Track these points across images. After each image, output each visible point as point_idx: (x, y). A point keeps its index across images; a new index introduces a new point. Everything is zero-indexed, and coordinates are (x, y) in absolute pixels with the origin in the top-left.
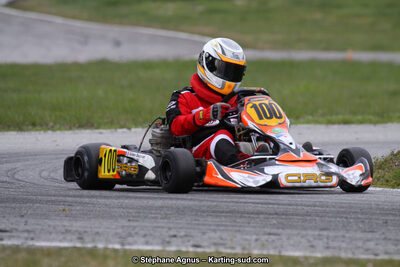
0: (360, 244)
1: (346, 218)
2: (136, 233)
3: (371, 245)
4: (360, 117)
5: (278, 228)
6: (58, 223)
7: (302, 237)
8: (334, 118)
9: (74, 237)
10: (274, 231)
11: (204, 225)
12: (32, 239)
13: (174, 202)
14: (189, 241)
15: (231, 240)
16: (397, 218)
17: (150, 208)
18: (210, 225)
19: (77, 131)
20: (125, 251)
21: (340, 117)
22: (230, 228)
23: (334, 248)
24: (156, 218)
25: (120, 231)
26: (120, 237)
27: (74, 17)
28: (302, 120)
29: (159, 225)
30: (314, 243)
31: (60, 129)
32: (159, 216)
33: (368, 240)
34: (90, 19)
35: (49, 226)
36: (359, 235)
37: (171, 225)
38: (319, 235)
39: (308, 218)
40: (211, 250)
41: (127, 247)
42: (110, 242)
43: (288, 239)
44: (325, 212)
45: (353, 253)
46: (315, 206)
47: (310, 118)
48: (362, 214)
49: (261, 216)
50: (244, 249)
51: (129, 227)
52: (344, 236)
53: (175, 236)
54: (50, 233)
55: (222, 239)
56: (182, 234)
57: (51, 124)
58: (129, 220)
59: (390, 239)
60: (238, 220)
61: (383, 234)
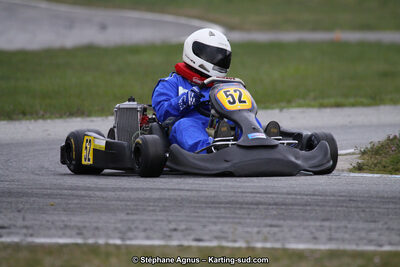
0: (363, 234)
1: (347, 207)
2: (136, 228)
3: (374, 235)
4: (352, 100)
5: (279, 219)
6: (56, 218)
7: (304, 228)
8: (326, 101)
9: (74, 233)
10: (275, 222)
11: (204, 217)
12: (31, 235)
13: (171, 193)
14: (189, 235)
15: (233, 233)
16: (398, 206)
17: (147, 200)
18: (210, 217)
19: (68, 120)
20: (127, 247)
21: (332, 101)
22: (231, 220)
23: (337, 239)
24: (154, 211)
25: (119, 225)
26: (120, 232)
28: (294, 104)
29: (160, 218)
30: (317, 234)
31: (50, 118)
32: (158, 209)
33: (372, 230)
35: (48, 221)
36: (361, 225)
37: (171, 218)
38: (321, 226)
39: (308, 208)
40: (214, 244)
41: (128, 242)
42: (108, 236)
45: (357, 245)
46: (314, 195)
47: (301, 102)
48: (362, 202)
49: (261, 207)
50: (248, 242)
51: (127, 220)
52: (346, 227)
53: (175, 230)
54: (49, 229)
55: (223, 232)
56: (183, 227)
57: (42, 113)
58: (128, 214)
59: (393, 229)
60: (238, 212)
61: (386, 223)
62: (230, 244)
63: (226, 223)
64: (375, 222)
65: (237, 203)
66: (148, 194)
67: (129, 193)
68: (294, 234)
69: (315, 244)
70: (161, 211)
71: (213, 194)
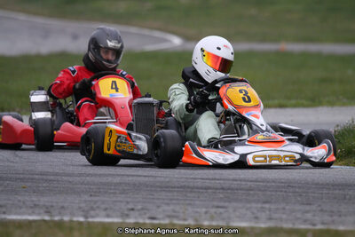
0: (299, 215)
1: (285, 192)
2: (98, 207)
3: (309, 216)
4: (293, 102)
5: (225, 202)
6: (27, 198)
7: (247, 209)
9: (42, 211)
10: (222, 204)
11: (158, 199)
12: (4, 213)
13: (130, 178)
14: (145, 214)
15: (184, 212)
16: (331, 192)
17: (109, 184)
18: (164, 199)
20: (89, 223)
21: (276, 102)
22: (182, 202)
23: (276, 219)
24: (115, 193)
25: (82, 205)
26: (83, 211)
27: (36, 14)
29: (119, 199)
30: (259, 215)
32: (118, 192)
33: (307, 212)
34: (51, 16)
35: (19, 201)
36: (298, 207)
37: (129, 200)
38: (262, 208)
39: (252, 192)
40: (166, 221)
41: (90, 220)
42: (73, 214)
43: (235, 211)
44: (266, 186)
45: (294, 224)
46: (257, 181)
48: (299, 187)
49: (210, 191)
50: (196, 220)
51: (91, 201)
52: (284, 209)
53: (133, 209)
54: (21, 208)
55: (174, 211)
56: (140, 207)
58: (91, 195)
59: (326, 211)
60: (189, 195)
61: (319, 206)
62: (181, 222)
63: (178, 204)
64: (310, 204)
65: (188, 187)
66: (110, 179)
67: (93, 178)
68: (237, 214)
69: (256, 223)
70: (120, 194)
71: (167, 180)
